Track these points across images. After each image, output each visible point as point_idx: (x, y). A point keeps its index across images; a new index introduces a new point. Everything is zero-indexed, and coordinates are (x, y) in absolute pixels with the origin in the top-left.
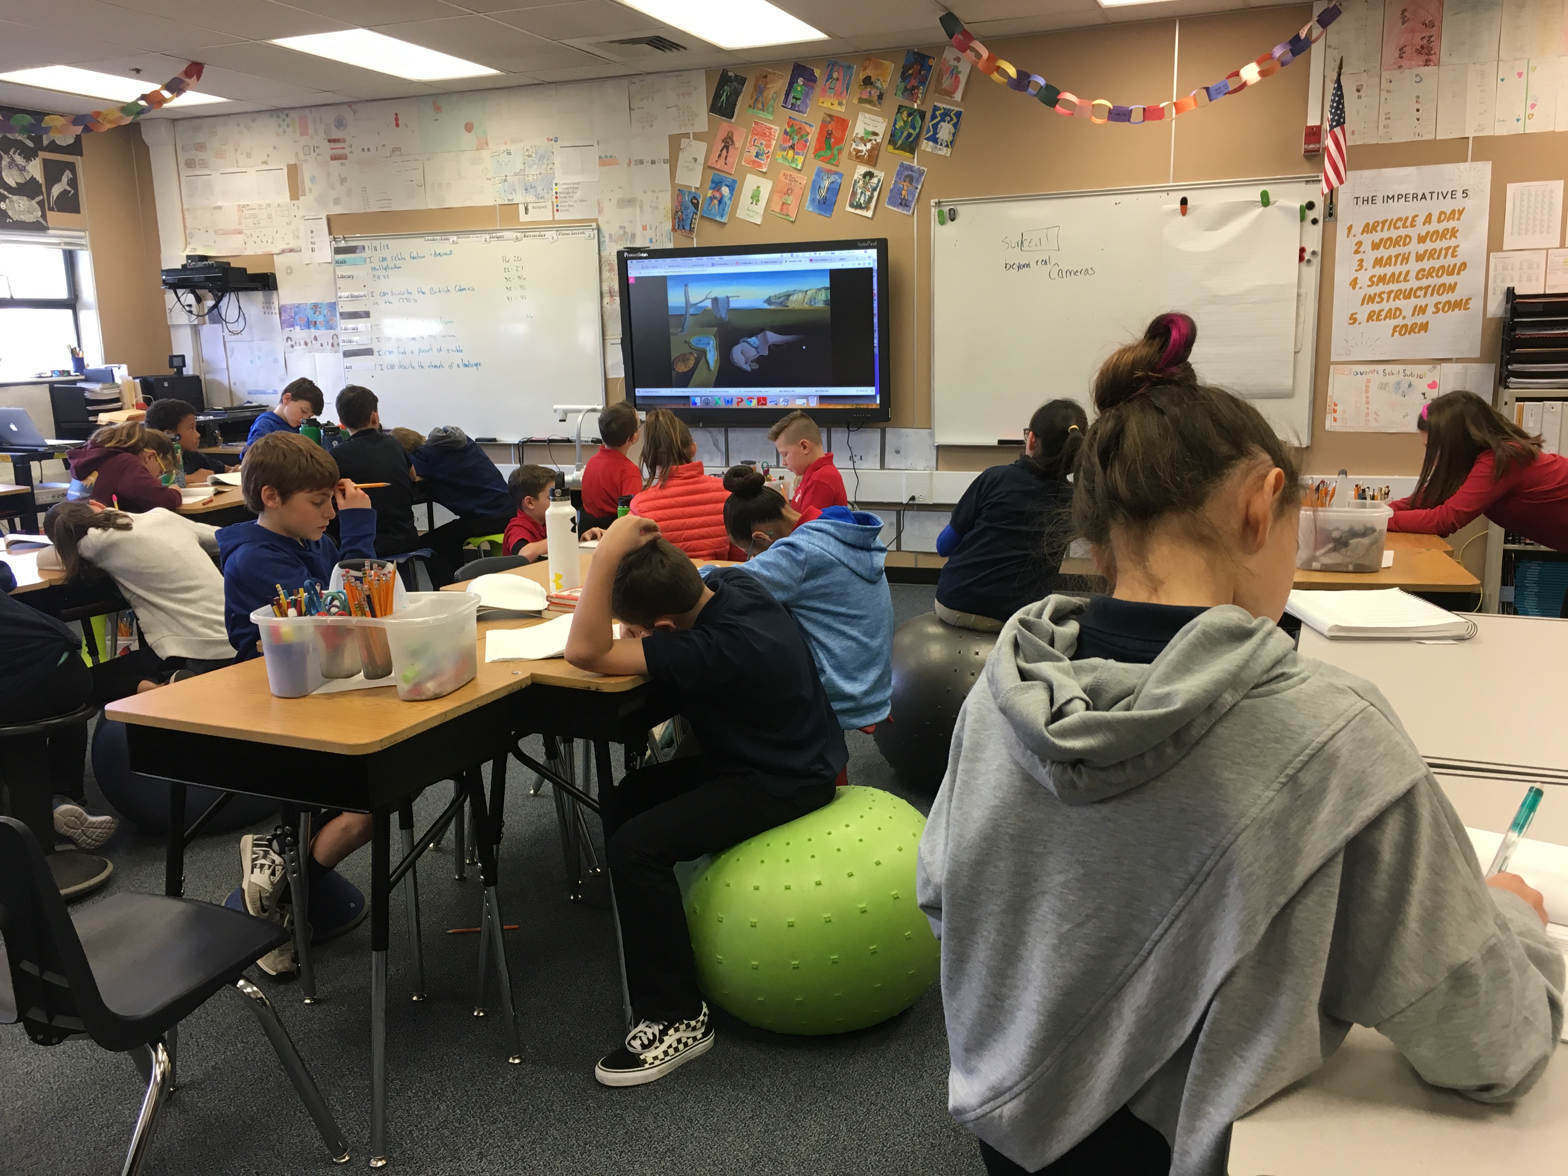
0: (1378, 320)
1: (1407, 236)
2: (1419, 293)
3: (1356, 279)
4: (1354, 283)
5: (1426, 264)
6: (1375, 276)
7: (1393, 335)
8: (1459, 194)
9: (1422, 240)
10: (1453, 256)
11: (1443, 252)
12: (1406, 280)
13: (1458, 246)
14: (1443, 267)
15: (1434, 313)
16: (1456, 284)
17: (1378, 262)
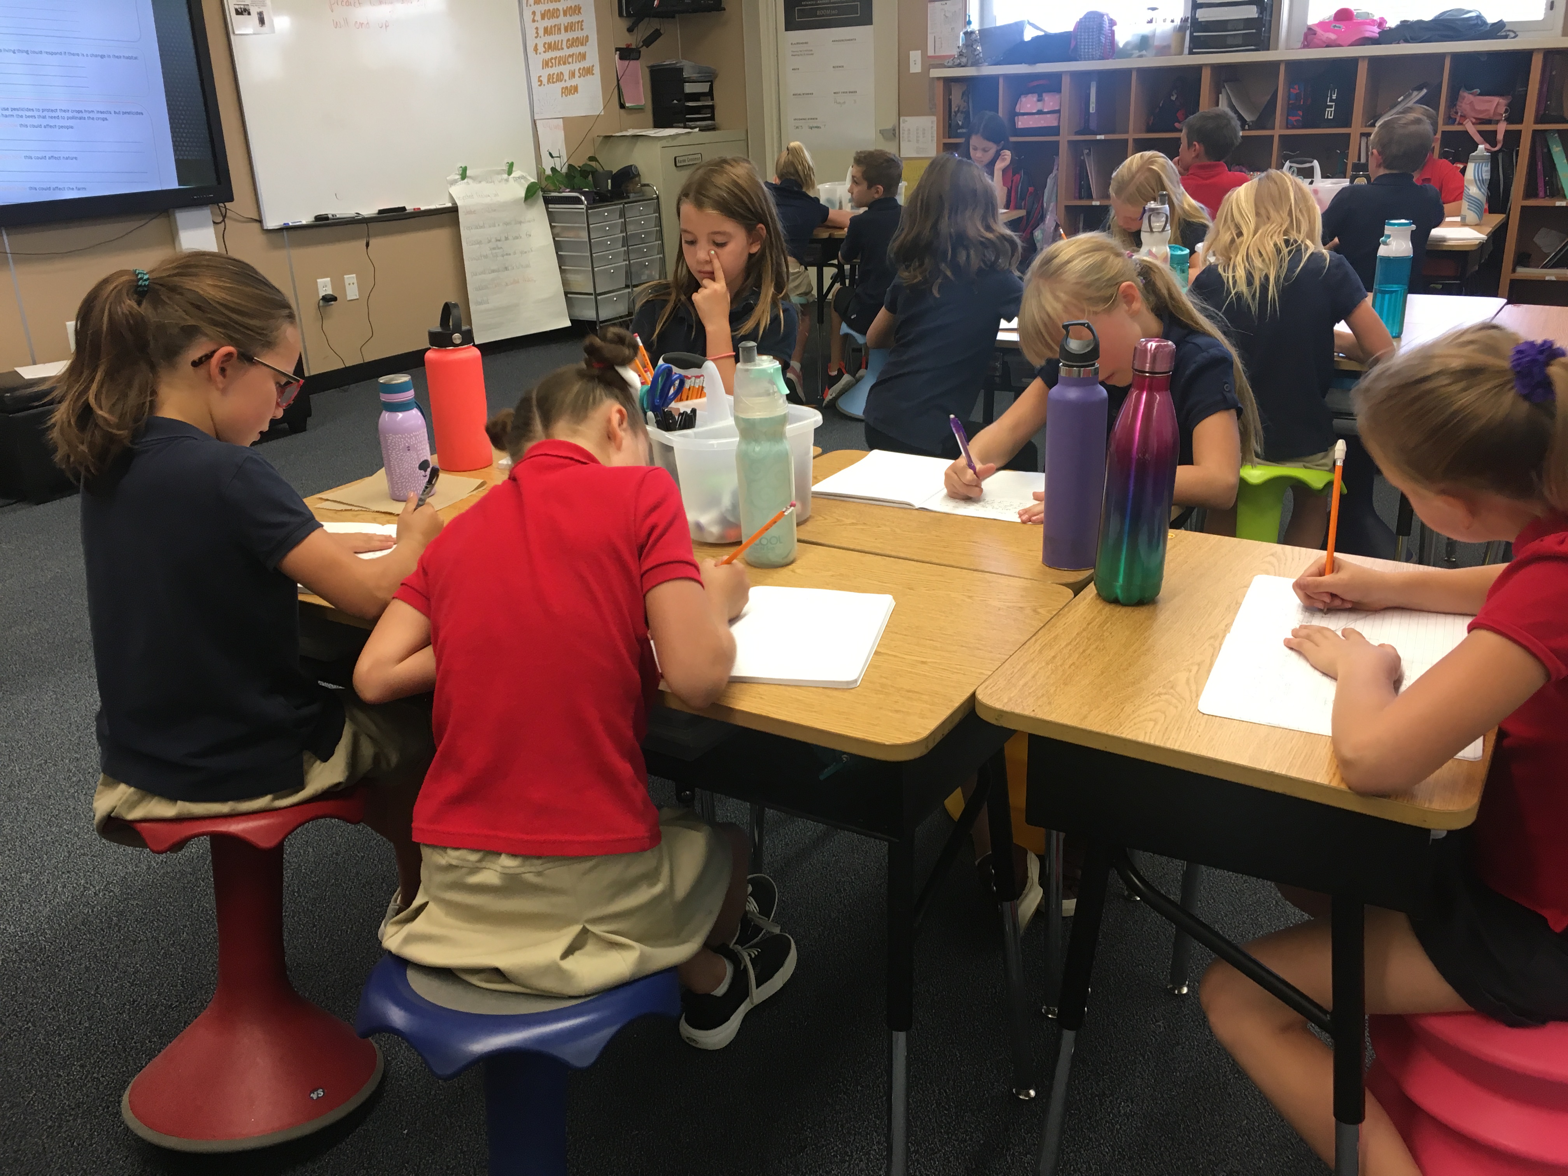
0: (553, 83)
1: (558, 10)
2: (570, 60)
3: (536, 45)
4: (536, 49)
5: (571, 35)
6: (545, 43)
7: (562, 96)
9: (565, 14)
10: (582, 29)
11: (577, 25)
12: (562, 49)
13: (582, 21)
14: (577, 38)
15: (579, 77)
16: (586, 52)
17: (546, 31)
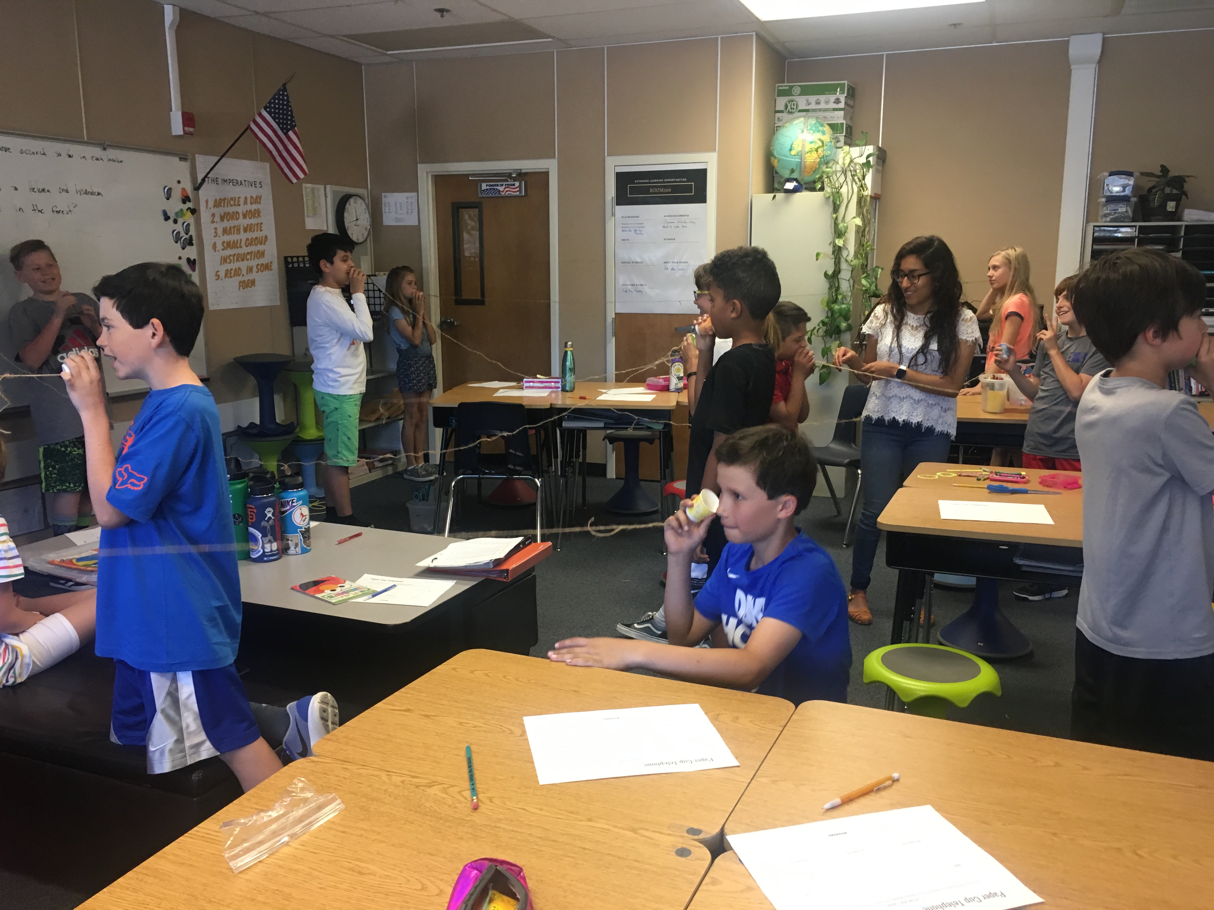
0: (231, 277)
1: (237, 212)
3: (215, 243)
4: (214, 246)
5: (250, 235)
7: (239, 289)
8: (258, 185)
9: (245, 216)
10: (261, 231)
11: (256, 227)
12: (241, 247)
13: (262, 223)
14: (256, 238)
15: (257, 272)
16: (264, 250)
